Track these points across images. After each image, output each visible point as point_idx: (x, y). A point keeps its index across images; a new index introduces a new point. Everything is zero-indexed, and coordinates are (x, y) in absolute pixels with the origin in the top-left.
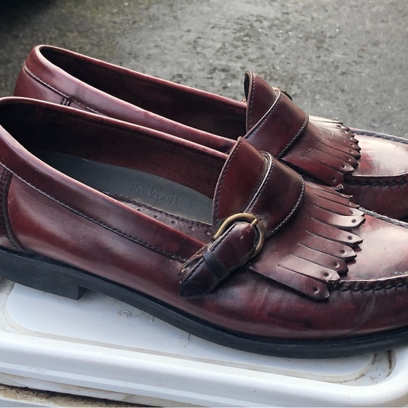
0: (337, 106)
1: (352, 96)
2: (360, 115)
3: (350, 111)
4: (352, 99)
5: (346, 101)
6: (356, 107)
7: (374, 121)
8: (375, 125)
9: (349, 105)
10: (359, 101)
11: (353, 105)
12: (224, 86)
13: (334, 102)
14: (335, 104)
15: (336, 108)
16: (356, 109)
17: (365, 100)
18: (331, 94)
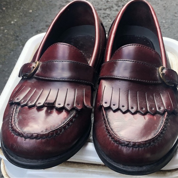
0: (159, 7)
1: (165, 2)
2: (169, 11)
3: (165, 9)
4: (165, 3)
5: (162, 5)
6: (167, 7)
7: (176, 13)
8: (176, 15)
9: (164, 6)
10: (169, 4)
11: (166, 6)
12: (107, 1)
13: (157, 5)
14: (157, 6)
15: (158, 8)
16: (167, 8)
17: (171, 3)
18: (156, 2)
